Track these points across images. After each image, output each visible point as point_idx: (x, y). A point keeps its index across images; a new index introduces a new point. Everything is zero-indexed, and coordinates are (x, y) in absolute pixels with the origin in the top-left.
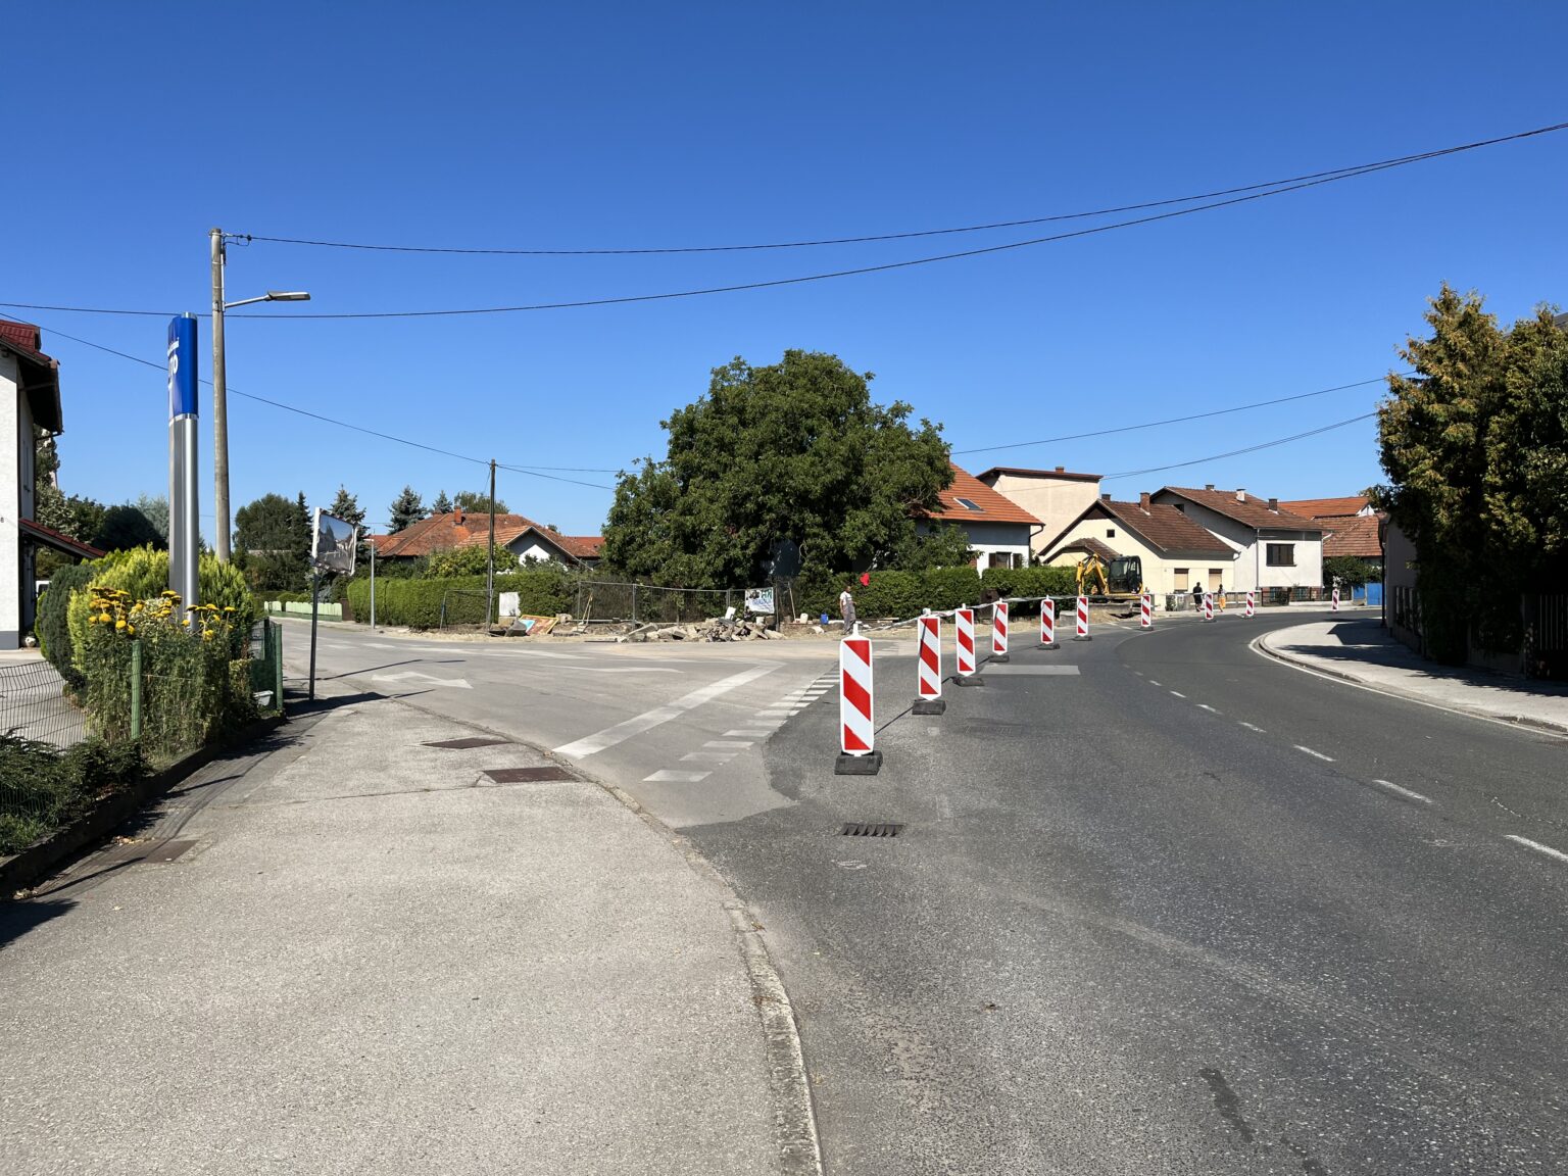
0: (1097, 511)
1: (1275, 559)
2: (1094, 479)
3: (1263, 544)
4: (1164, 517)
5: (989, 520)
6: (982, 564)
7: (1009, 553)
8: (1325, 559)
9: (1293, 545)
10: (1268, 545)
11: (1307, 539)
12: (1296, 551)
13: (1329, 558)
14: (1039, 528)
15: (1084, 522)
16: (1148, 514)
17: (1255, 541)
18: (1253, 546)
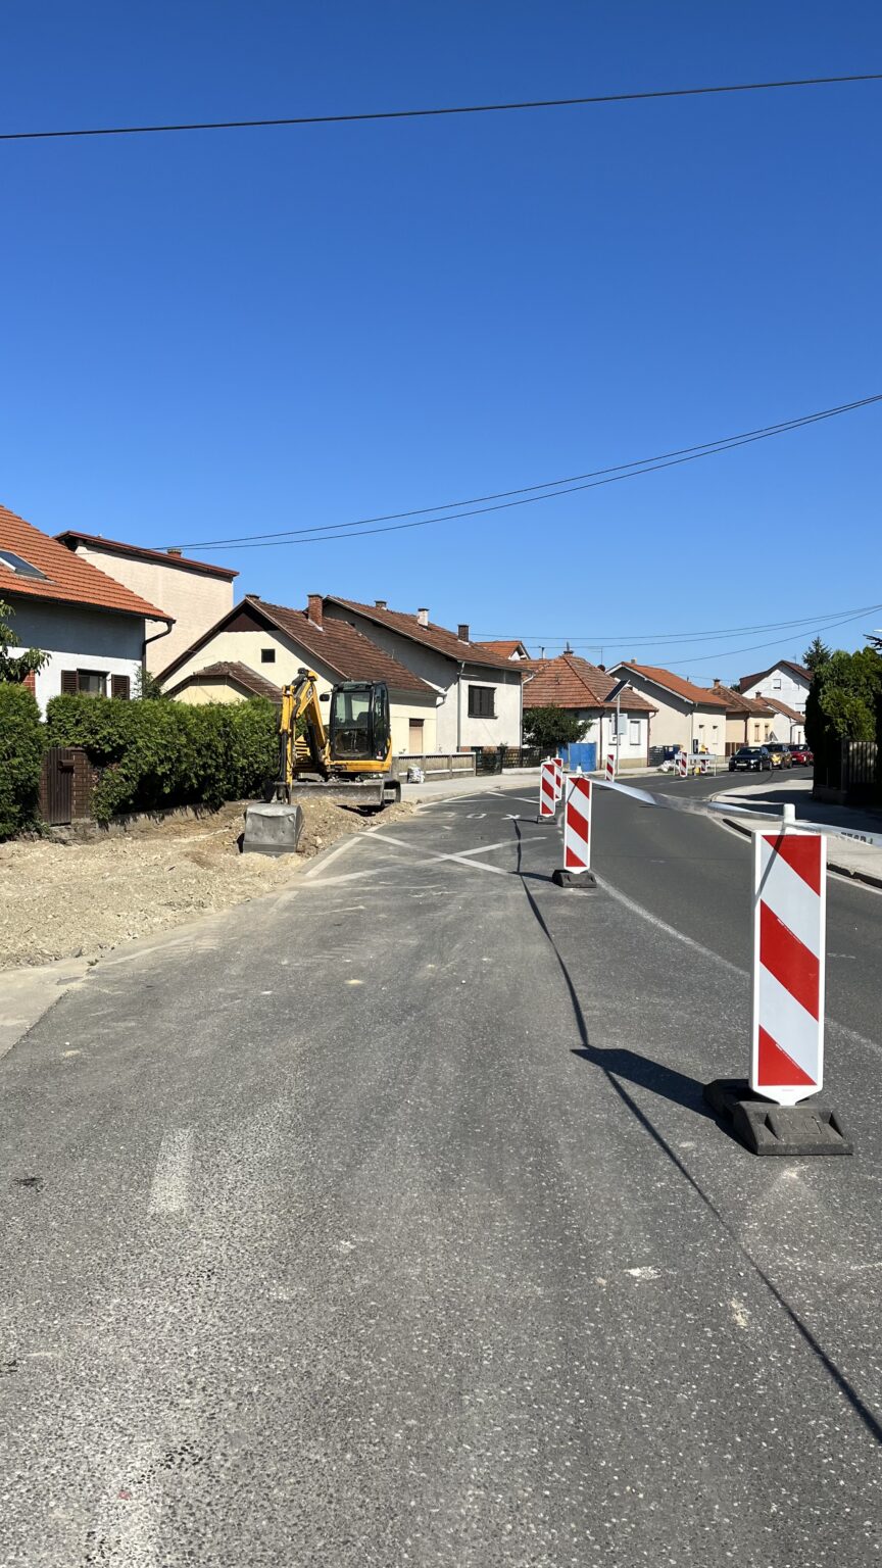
0: (246, 617)
1: (477, 707)
2: (226, 576)
3: (465, 684)
4: (341, 635)
5: (62, 597)
6: (47, 687)
7: (104, 674)
8: (524, 710)
9: (494, 689)
10: (470, 686)
11: (508, 683)
12: (498, 698)
13: (530, 709)
14: (162, 627)
15: (224, 635)
16: (321, 629)
17: (456, 680)
18: (454, 687)
